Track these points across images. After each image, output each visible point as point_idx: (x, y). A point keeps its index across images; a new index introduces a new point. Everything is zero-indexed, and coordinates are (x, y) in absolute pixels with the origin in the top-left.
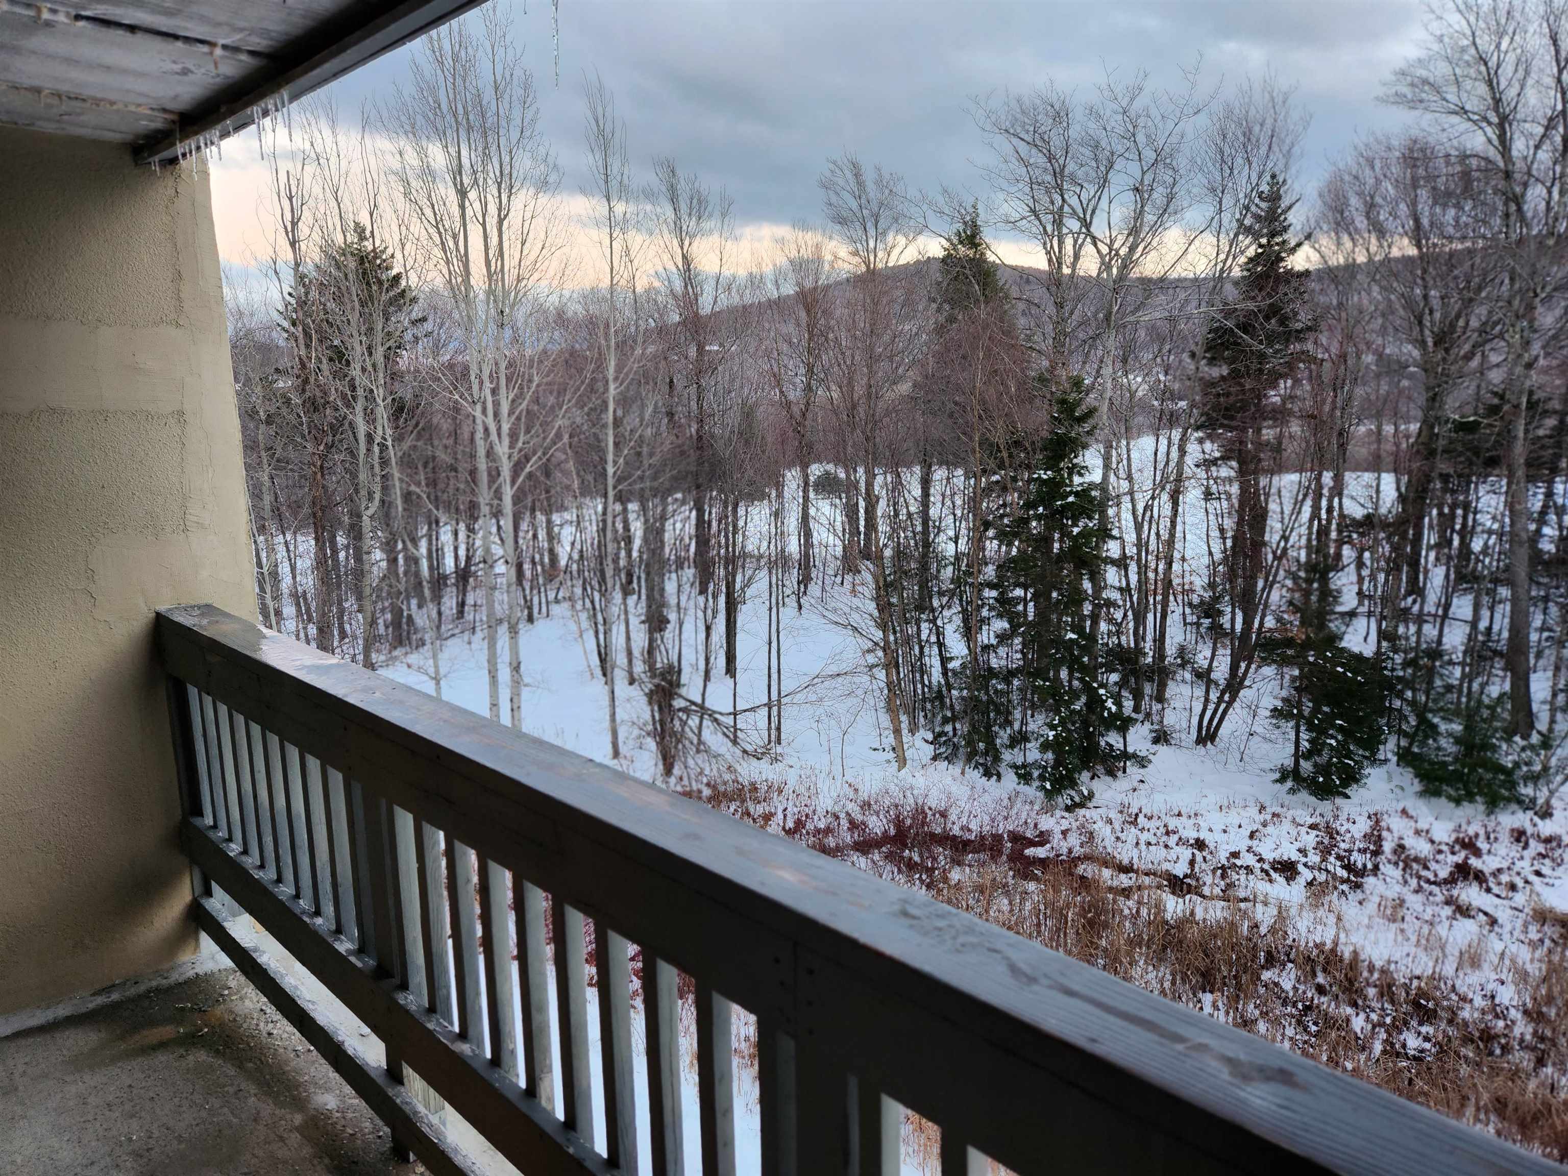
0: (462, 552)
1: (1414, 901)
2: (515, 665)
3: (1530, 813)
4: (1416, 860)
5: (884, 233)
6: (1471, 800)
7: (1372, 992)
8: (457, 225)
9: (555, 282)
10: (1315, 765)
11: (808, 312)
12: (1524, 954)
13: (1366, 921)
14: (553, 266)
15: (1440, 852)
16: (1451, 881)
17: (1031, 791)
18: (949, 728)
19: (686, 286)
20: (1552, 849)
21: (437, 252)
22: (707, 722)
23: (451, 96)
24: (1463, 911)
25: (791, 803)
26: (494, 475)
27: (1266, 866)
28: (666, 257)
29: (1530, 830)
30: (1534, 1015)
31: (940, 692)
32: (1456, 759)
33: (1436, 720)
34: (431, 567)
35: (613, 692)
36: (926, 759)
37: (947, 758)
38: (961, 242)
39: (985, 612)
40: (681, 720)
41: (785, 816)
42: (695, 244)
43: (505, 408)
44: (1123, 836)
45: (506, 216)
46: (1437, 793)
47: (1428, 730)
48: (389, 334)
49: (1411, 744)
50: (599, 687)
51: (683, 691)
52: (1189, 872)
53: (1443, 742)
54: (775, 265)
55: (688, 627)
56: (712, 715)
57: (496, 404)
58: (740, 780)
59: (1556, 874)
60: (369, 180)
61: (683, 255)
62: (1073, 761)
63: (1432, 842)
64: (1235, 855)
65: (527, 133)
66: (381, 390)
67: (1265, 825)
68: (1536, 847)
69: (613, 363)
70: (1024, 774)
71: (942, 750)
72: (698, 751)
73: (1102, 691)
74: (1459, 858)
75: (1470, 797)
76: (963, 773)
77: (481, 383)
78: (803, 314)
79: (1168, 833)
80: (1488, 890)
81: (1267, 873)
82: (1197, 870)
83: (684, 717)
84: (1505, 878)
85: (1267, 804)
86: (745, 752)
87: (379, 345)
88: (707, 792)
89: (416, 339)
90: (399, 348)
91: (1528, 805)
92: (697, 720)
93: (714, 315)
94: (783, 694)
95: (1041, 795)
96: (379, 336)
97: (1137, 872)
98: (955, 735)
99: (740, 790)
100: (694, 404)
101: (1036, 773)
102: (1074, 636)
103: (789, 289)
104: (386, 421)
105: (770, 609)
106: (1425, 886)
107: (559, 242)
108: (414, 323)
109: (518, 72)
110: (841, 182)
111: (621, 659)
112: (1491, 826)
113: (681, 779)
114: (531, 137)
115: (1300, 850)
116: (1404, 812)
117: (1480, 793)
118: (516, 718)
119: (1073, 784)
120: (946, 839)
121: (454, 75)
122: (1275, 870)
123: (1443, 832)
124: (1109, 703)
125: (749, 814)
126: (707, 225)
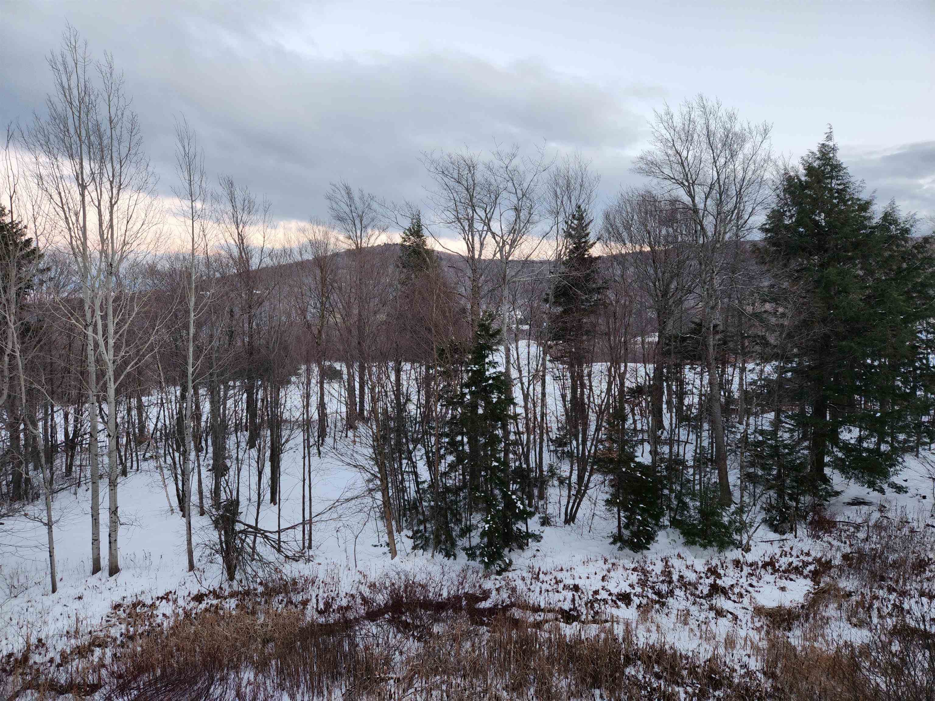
0: (71, 429)
1: (694, 610)
2: (113, 509)
3: (740, 549)
4: (690, 584)
5: (366, 227)
6: (712, 546)
7: (685, 673)
8: (79, 207)
9: (152, 246)
10: (632, 532)
11: (322, 271)
12: (755, 636)
13: (672, 626)
14: (150, 236)
15: (701, 578)
16: (710, 596)
17: (476, 564)
18: (422, 527)
19: (241, 253)
20: (755, 570)
21: (63, 224)
22: (259, 540)
23: (77, 124)
24: (720, 613)
25: (321, 591)
26: (101, 374)
27: (614, 598)
28: (227, 235)
29: (742, 560)
30: (769, 674)
31: (415, 503)
32: (700, 522)
33: (688, 500)
34: (46, 439)
35: (190, 523)
36: (409, 550)
37: (422, 547)
38: (412, 235)
39: (442, 452)
40: (241, 539)
41: (317, 600)
42: (247, 228)
43: (111, 329)
44: (532, 588)
45: (116, 202)
46: (694, 543)
47: (684, 506)
48: (20, 278)
49: (675, 515)
50: (179, 521)
51: (242, 518)
52: (572, 607)
53: (692, 512)
54: (299, 242)
55: (244, 473)
56: (264, 534)
57: (105, 326)
58: (285, 578)
59: (760, 584)
60: (10, 174)
61: (239, 234)
62: (498, 541)
63: (696, 572)
64: (596, 592)
65: (133, 152)
66: (12, 317)
67: (609, 571)
68: (747, 570)
69: (193, 299)
70: (471, 553)
71: (418, 542)
72: (253, 559)
73: (514, 497)
74: (711, 581)
75: (710, 544)
76: (433, 556)
77: (93, 312)
78: (318, 272)
79: (557, 583)
80: (730, 598)
81: (615, 602)
82: (577, 605)
83: (243, 537)
84: (736, 590)
85: (608, 557)
86: (287, 557)
87: (13, 285)
88: (260, 589)
89: (42, 283)
90: (28, 288)
91: (738, 545)
92: (252, 537)
93: (259, 271)
94: (313, 516)
95: (482, 566)
96: (13, 279)
97: (542, 610)
98: (425, 531)
99: (284, 585)
100: (246, 325)
101: (478, 553)
102: (496, 464)
103: (308, 256)
104: (15, 339)
105: (304, 458)
106: (698, 600)
107: (155, 220)
108: (42, 271)
109: (127, 113)
110: (339, 196)
111: (194, 498)
112: (723, 558)
113: (241, 581)
114: (136, 154)
115: (630, 585)
116: (679, 556)
117: (715, 541)
118: (113, 548)
119: (500, 557)
120: (427, 604)
121: (80, 112)
122: (619, 600)
123: (700, 566)
124: (519, 504)
125: (292, 603)
126: (254, 218)
